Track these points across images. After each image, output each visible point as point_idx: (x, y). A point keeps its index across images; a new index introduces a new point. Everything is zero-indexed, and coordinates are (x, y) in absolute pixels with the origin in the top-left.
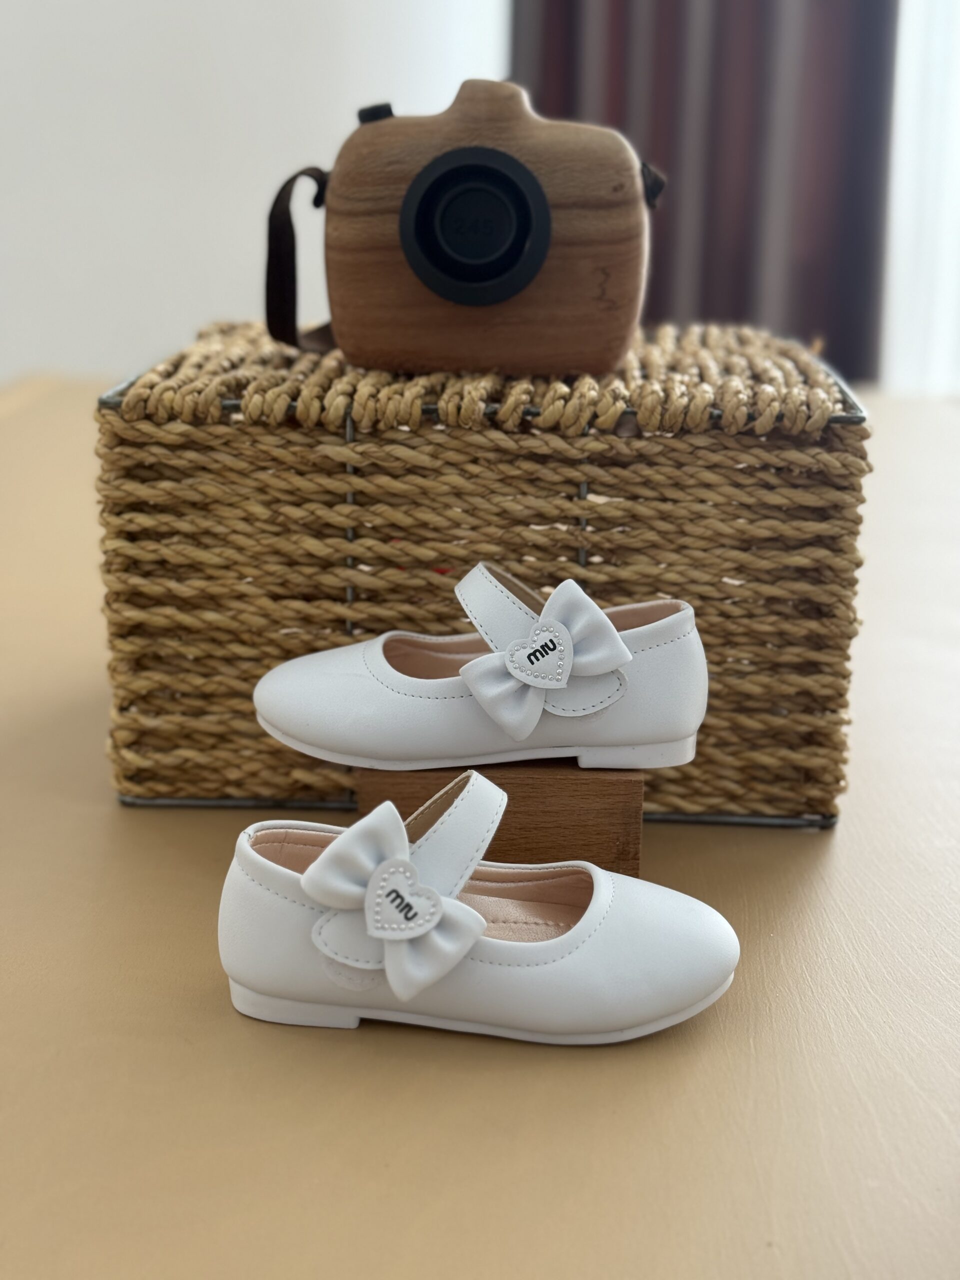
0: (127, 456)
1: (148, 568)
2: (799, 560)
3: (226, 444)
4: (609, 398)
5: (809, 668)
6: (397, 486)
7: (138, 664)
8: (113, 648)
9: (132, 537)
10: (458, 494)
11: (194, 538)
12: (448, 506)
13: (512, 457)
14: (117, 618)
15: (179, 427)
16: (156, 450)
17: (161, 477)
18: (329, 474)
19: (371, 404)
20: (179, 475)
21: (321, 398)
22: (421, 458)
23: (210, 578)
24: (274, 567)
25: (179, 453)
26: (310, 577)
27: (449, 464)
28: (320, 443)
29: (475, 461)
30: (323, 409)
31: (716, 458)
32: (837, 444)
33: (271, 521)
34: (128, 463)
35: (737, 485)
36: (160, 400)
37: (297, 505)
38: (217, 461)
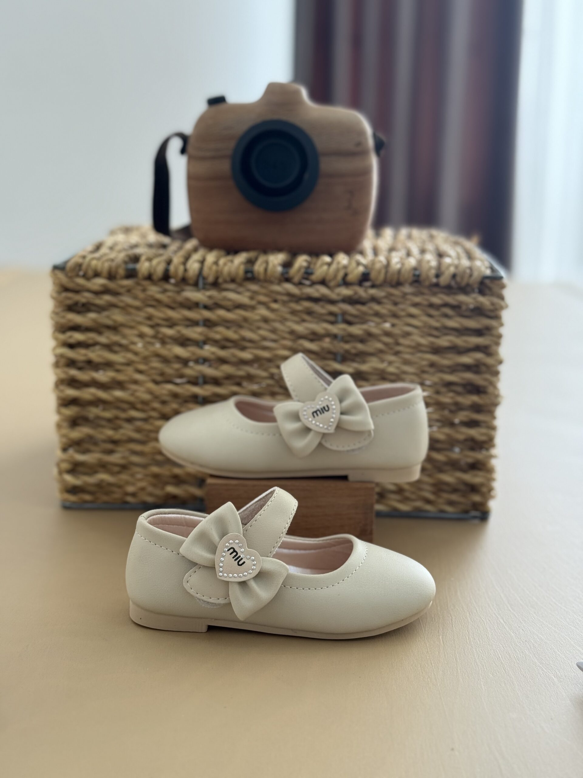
0: (69, 298)
1: (81, 365)
2: (466, 359)
3: (129, 291)
4: (354, 264)
5: (472, 424)
6: (230, 316)
7: (74, 422)
8: (59, 412)
9: (71, 346)
10: (266, 320)
11: (109, 347)
12: (259, 328)
13: (297, 299)
14: (61, 395)
15: (100, 281)
16: (87, 295)
17: (89, 310)
18: (189, 308)
19: (214, 268)
20: (100, 309)
21: (184, 263)
22: (244, 299)
23: (118, 371)
24: (156, 364)
25: (100, 296)
26: (177, 370)
27: (261, 303)
28: (183, 290)
29: (275, 301)
30: (186, 270)
31: (417, 299)
32: (487, 291)
33: (155, 337)
34: (69, 302)
35: (430, 316)
36: (89, 265)
37: (171, 326)
38: (122, 301)
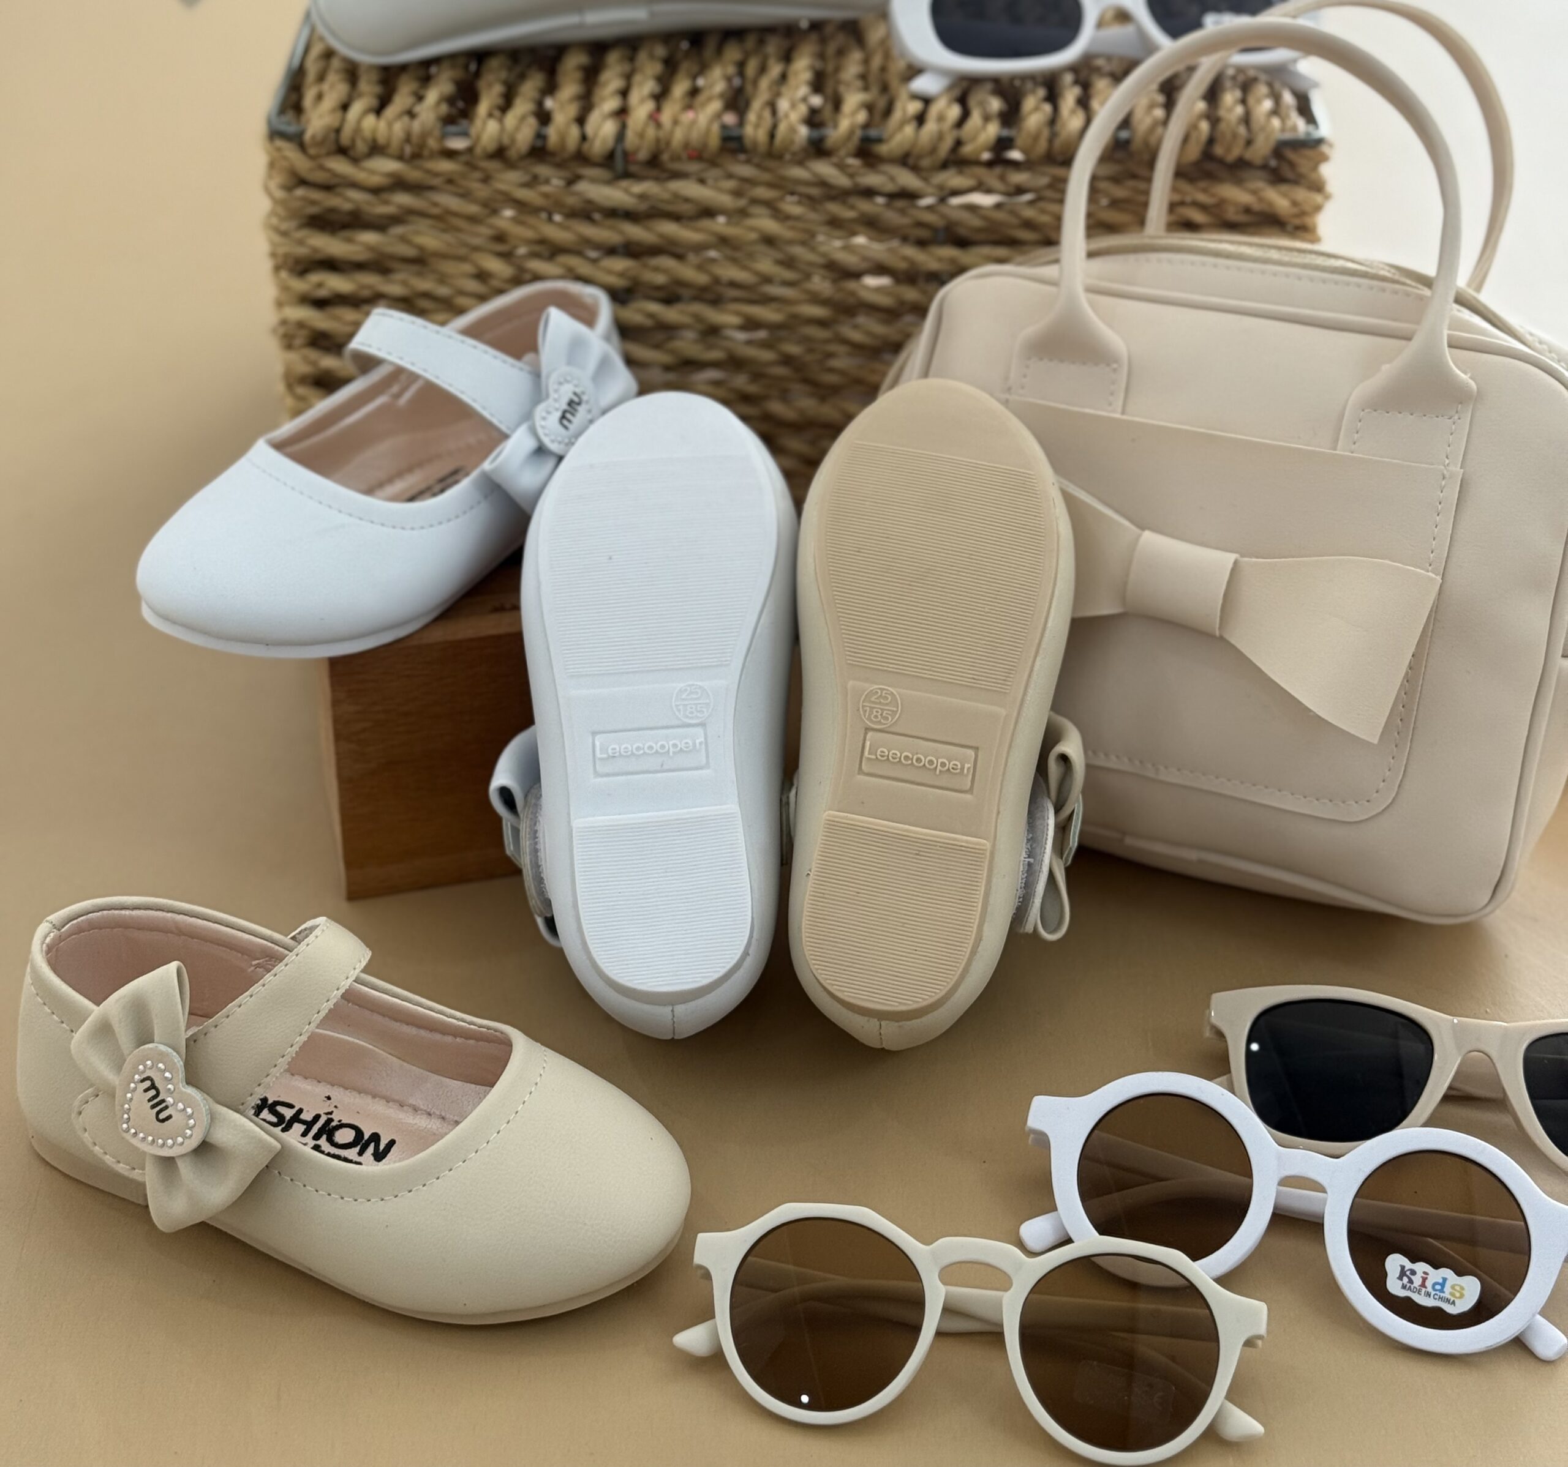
0: (313, 203)
3: (450, 182)
9: (320, 304)
12: (753, 257)
13: (843, 195)
15: (385, 166)
16: (355, 195)
17: (359, 222)
18: (593, 220)
19: (651, 132)
20: (383, 224)
21: (581, 120)
22: (718, 196)
25: (385, 196)
27: (757, 202)
28: (579, 178)
30: (584, 138)
32: (1288, 175)
34: (313, 210)
38: (436, 204)
